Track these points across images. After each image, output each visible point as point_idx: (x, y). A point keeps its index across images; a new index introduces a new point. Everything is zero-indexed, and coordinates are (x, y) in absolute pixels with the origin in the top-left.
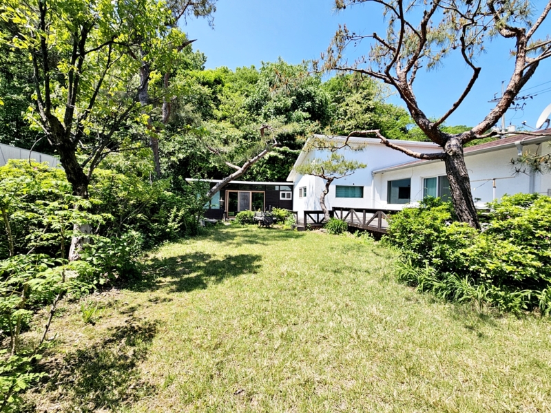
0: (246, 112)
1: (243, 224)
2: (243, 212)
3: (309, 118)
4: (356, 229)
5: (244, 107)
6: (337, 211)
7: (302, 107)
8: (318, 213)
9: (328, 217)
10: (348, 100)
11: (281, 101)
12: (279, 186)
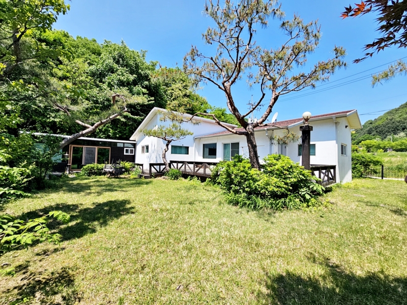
0: (90, 77)
1: (89, 176)
2: (89, 165)
3: (147, 94)
4: (189, 175)
5: (87, 73)
6: (173, 164)
7: (141, 84)
8: (160, 165)
9: (168, 168)
10: (173, 86)
11: (124, 75)
12: (124, 143)
